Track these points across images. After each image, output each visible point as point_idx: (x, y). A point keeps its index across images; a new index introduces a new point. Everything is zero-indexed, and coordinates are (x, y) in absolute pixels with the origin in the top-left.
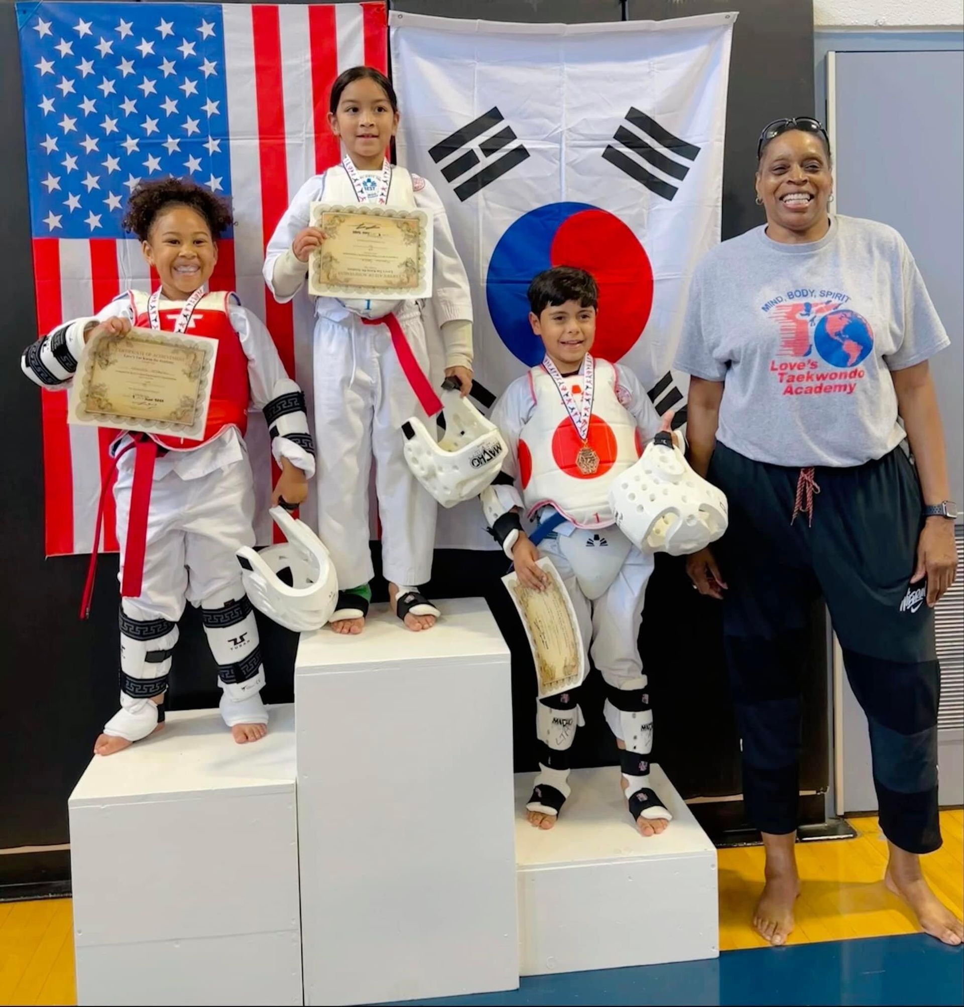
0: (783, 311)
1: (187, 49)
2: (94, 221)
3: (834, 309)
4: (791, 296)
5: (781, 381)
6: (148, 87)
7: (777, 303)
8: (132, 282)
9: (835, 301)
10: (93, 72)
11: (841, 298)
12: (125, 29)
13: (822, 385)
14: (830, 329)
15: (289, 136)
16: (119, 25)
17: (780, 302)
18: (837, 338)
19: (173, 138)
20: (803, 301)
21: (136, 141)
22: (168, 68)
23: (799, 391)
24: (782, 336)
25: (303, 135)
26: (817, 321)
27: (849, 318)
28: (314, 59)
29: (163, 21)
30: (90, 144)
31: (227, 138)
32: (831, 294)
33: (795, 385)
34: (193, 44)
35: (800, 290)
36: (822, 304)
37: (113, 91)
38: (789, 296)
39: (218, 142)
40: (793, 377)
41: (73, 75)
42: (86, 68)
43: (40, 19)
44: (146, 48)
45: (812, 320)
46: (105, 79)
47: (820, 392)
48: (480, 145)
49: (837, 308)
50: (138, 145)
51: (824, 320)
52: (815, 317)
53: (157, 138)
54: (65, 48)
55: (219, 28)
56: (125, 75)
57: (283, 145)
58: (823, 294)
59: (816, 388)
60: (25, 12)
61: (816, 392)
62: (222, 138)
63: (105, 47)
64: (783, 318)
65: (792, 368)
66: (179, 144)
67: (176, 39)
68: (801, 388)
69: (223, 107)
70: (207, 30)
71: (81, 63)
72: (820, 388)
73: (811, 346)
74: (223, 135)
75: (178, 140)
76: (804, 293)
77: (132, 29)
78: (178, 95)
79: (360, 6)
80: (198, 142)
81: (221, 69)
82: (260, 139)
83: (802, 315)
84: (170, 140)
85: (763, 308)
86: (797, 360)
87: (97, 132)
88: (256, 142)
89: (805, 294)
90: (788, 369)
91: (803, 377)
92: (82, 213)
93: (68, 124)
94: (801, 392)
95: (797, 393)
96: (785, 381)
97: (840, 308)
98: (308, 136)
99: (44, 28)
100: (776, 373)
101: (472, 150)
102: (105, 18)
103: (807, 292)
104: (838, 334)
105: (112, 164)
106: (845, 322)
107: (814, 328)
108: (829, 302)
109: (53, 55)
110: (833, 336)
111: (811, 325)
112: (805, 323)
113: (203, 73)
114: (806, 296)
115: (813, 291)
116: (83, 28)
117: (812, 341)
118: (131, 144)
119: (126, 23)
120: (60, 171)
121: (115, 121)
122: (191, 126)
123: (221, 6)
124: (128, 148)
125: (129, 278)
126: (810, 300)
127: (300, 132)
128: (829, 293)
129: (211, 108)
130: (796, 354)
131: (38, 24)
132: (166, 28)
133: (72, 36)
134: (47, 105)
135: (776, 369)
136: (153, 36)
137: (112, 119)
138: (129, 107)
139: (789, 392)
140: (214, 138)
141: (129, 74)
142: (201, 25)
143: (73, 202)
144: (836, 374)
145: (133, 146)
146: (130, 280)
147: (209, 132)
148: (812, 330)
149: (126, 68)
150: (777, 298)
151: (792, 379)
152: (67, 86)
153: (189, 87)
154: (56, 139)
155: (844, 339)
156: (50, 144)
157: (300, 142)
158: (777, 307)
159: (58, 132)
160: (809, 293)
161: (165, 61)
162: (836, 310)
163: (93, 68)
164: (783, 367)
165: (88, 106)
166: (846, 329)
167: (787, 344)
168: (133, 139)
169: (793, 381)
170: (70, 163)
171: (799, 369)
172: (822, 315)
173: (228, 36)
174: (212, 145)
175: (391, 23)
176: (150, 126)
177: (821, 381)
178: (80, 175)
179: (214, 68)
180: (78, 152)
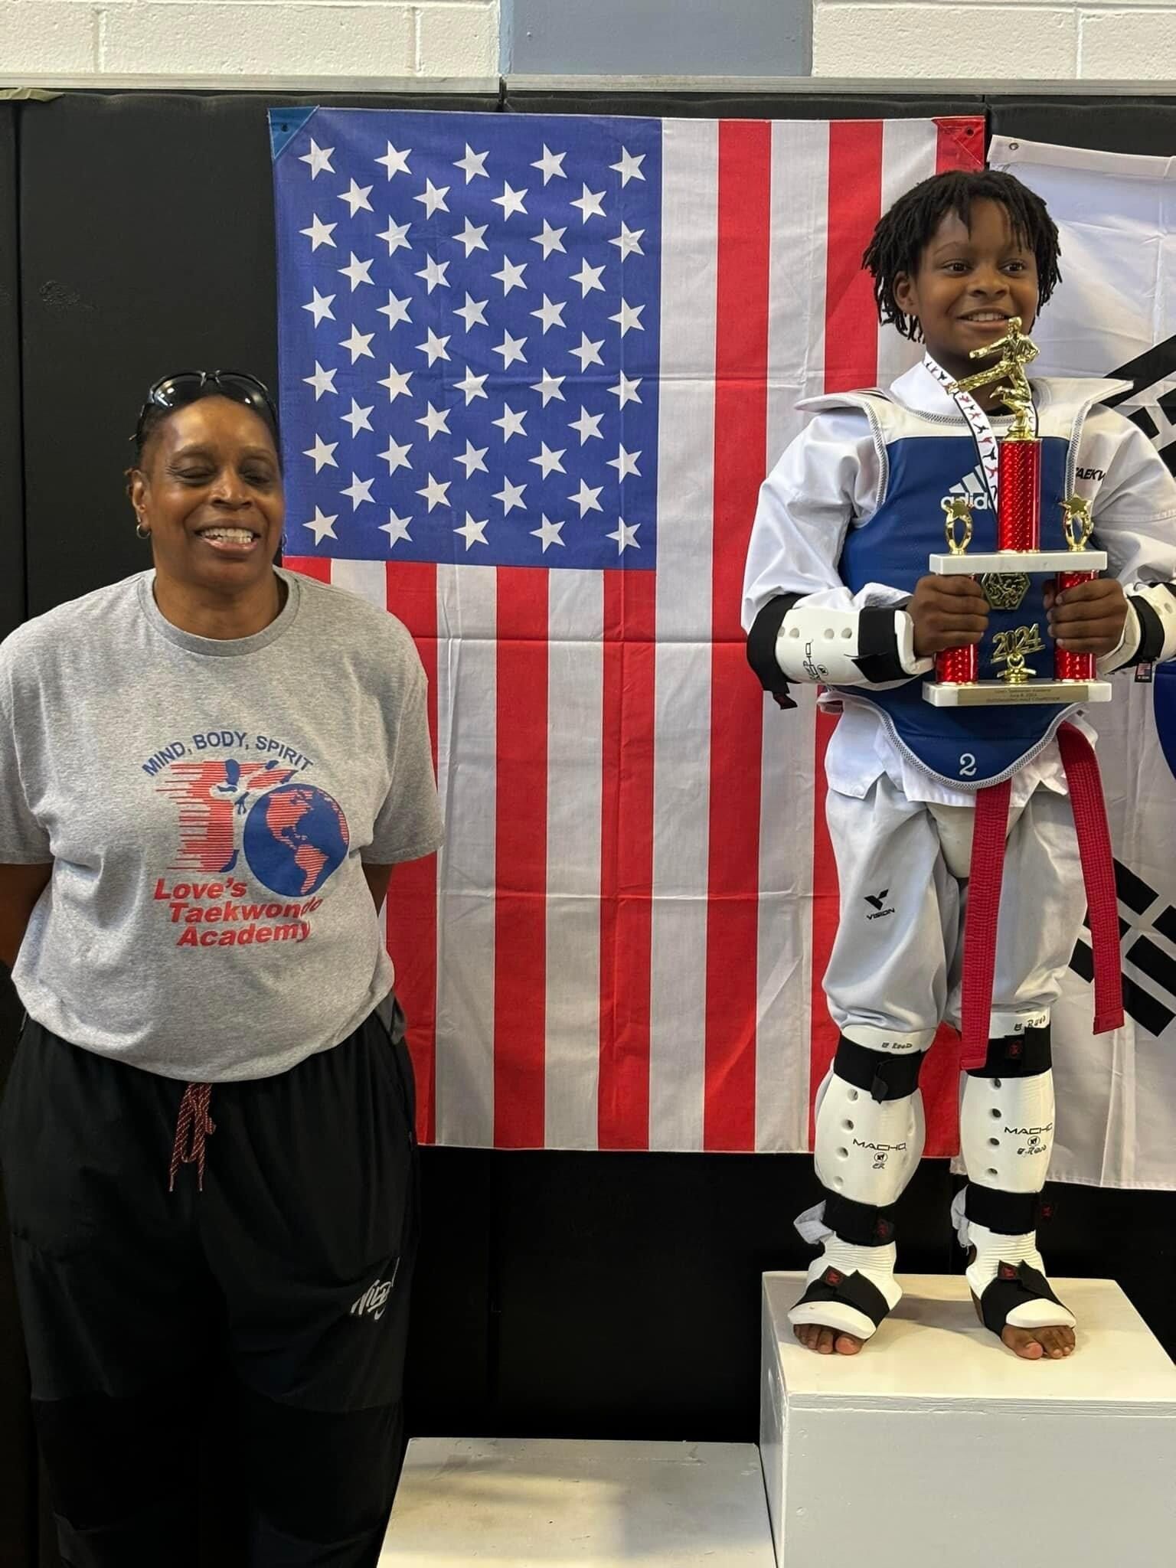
0: (184, 777)
1: (590, 205)
2: (397, 528)
3: (282, 782)
4: (202, 744)
5: (175, 919)
6: (511, 276)
7: (173, 758)
8: (461, 644)
9: (284, 764)
10: (407, 245)
11: (295, 759)
12: (473, 164)
13: (252, 927)
14: (273, 819)
15: (776, 374)
16: (463, 156)
17: (178, 755)
18: (286, 840)
19: (553, 375)
20: (222, 755)
21: (483, 379)
22: (550, 240)
23: (209, 939)
24: (181, 831)
25: (803, 372)
26: (249, 803)
27: (308, 801)
28: (832, 227)
29: (546, 151)
30: (397, 384)
31: (653, 376)
32: (277, 747)
33: (201, 928)
34: (601, 196)
35: (219, 732)
36: (259, 766)
37: (443, 282)
38: (197, 742)
39: (636, 383)
40: (200, 911)
41: (372, 249)
42: (395, 236)
43: (313, 143)
44: (511, 201)
45: (240, 801)
46: (430, 260)
47: (249, 941)
48: (1159, 400)
49: (286, 779)
50: (485, 386)
51: (263, 803)
52: (247, 794)
53: (523, 375)
54: (357, 198)
55: (653, 165)
56: (468, 252)
57: (763, 391)
58: (262, 744)
59: (242, 933)
60: (285, 128)
61: (241, 942)
62: (647, 376)
63: (434, 198)
64: (184, 794)
65: (197, 896)
66: (562, 388)
67: (569, 186)
68: (215, 934)
69: (651, 318)
70: (629, 168)
71: (386, 229)
72: (250, 932)
73: (236, 852)
74: (648, 371)
75: (561, 379)
76: (225, 739)
77: (486, 164)
78: (567, 292)
79: (932, 123)
80: (597, 385)
81: (652, 245)
82: (717, 379)
83: (222, 789)
84: (546, 378)
85: (145, 767)
86: (211, 879)
87: (411, 362)
88: (709, 385)
89: (228, 741)
90: (191, 895)
91: (218, 910)
92: (375, 513)
93: (358, 345)
94: (213, 943)
95: (204, 943)
96: (182, 920)
97: (293, 780)
98: (811, 374)
99: (319, 159)
100: (165, 903)
101: (1144, 409)
102: (435, 142)
103: (232, 737)
104: (286, 832)
105: (434, 422)
106: (302, 808)
107: (244, 817)
108: (272, 764)
109: (335, 212)
110: (277, 835)
111: (239, 813)
112: (227, 805)
113: (617, 250)
114: (229, 745)
115: (245, 734)
116: (395, 161)
117: (238, 843)
118: (472, 385)
119: (477, 153)
120: (337, 432)
121: (445, 340)
122: (588, 352)
123: (660, 121)
124: (467, 392)
125: (456, 637)
126: (235, 753)
127: (797, 366)
128: (272, 745)
129: (627, 318)
130: (208, 868)
131: (308, 152)
132: (550, 165)
133: (373, 175)
134: (320, 307)
135: (167, 896)
136: (528, 180)
137: (439, 336)
138: (472, 313)
139: (188, 941)
140: (630, 376)
141: (476, 250)
142: (619, 159)
143: (359, 491)
144: (279, 908)
145: (476, 389)
146: (458, 641)
147: (622, 366)
148: (240, 820)
149: (472, 239)
150: (172, 746)
151: (196, 916)
152: (357, 272)
153: (589, 278)
154: (332, 372)
155: (298, 843)
156: (322, 381)
157: (797, 386)
158: (173, 767)
159: (339, 359)
160: (236, 738)
161: (546, 226)
162: (286, 784)
163: (408, 237)
164: (181, 892)
165: (396, 310)
166: (303, 822)
167: (191, 847)
168: (476, 375)
169: (198, 920)
170: (358, 418)
171: (211, 896)
172: (260, 792)
173: (668, 180)
174: (627, 390)
175: (993, 157)
176: (511, 350)
177: (251, 921)
178: (376, 441)
179: (638, 242)
180: (374, 396)
